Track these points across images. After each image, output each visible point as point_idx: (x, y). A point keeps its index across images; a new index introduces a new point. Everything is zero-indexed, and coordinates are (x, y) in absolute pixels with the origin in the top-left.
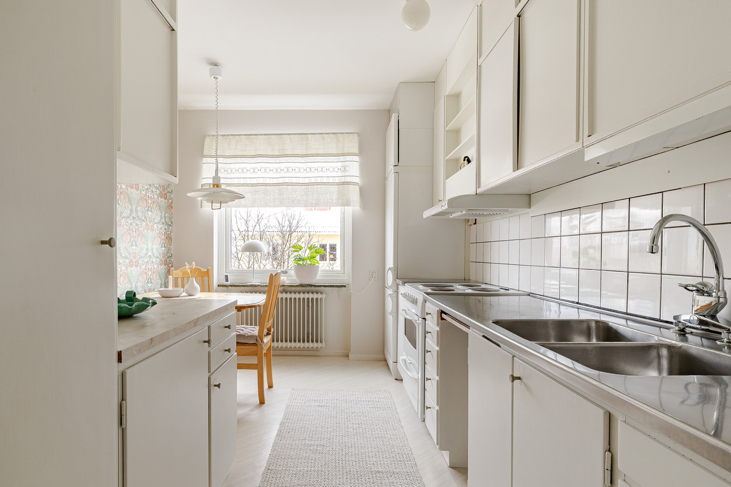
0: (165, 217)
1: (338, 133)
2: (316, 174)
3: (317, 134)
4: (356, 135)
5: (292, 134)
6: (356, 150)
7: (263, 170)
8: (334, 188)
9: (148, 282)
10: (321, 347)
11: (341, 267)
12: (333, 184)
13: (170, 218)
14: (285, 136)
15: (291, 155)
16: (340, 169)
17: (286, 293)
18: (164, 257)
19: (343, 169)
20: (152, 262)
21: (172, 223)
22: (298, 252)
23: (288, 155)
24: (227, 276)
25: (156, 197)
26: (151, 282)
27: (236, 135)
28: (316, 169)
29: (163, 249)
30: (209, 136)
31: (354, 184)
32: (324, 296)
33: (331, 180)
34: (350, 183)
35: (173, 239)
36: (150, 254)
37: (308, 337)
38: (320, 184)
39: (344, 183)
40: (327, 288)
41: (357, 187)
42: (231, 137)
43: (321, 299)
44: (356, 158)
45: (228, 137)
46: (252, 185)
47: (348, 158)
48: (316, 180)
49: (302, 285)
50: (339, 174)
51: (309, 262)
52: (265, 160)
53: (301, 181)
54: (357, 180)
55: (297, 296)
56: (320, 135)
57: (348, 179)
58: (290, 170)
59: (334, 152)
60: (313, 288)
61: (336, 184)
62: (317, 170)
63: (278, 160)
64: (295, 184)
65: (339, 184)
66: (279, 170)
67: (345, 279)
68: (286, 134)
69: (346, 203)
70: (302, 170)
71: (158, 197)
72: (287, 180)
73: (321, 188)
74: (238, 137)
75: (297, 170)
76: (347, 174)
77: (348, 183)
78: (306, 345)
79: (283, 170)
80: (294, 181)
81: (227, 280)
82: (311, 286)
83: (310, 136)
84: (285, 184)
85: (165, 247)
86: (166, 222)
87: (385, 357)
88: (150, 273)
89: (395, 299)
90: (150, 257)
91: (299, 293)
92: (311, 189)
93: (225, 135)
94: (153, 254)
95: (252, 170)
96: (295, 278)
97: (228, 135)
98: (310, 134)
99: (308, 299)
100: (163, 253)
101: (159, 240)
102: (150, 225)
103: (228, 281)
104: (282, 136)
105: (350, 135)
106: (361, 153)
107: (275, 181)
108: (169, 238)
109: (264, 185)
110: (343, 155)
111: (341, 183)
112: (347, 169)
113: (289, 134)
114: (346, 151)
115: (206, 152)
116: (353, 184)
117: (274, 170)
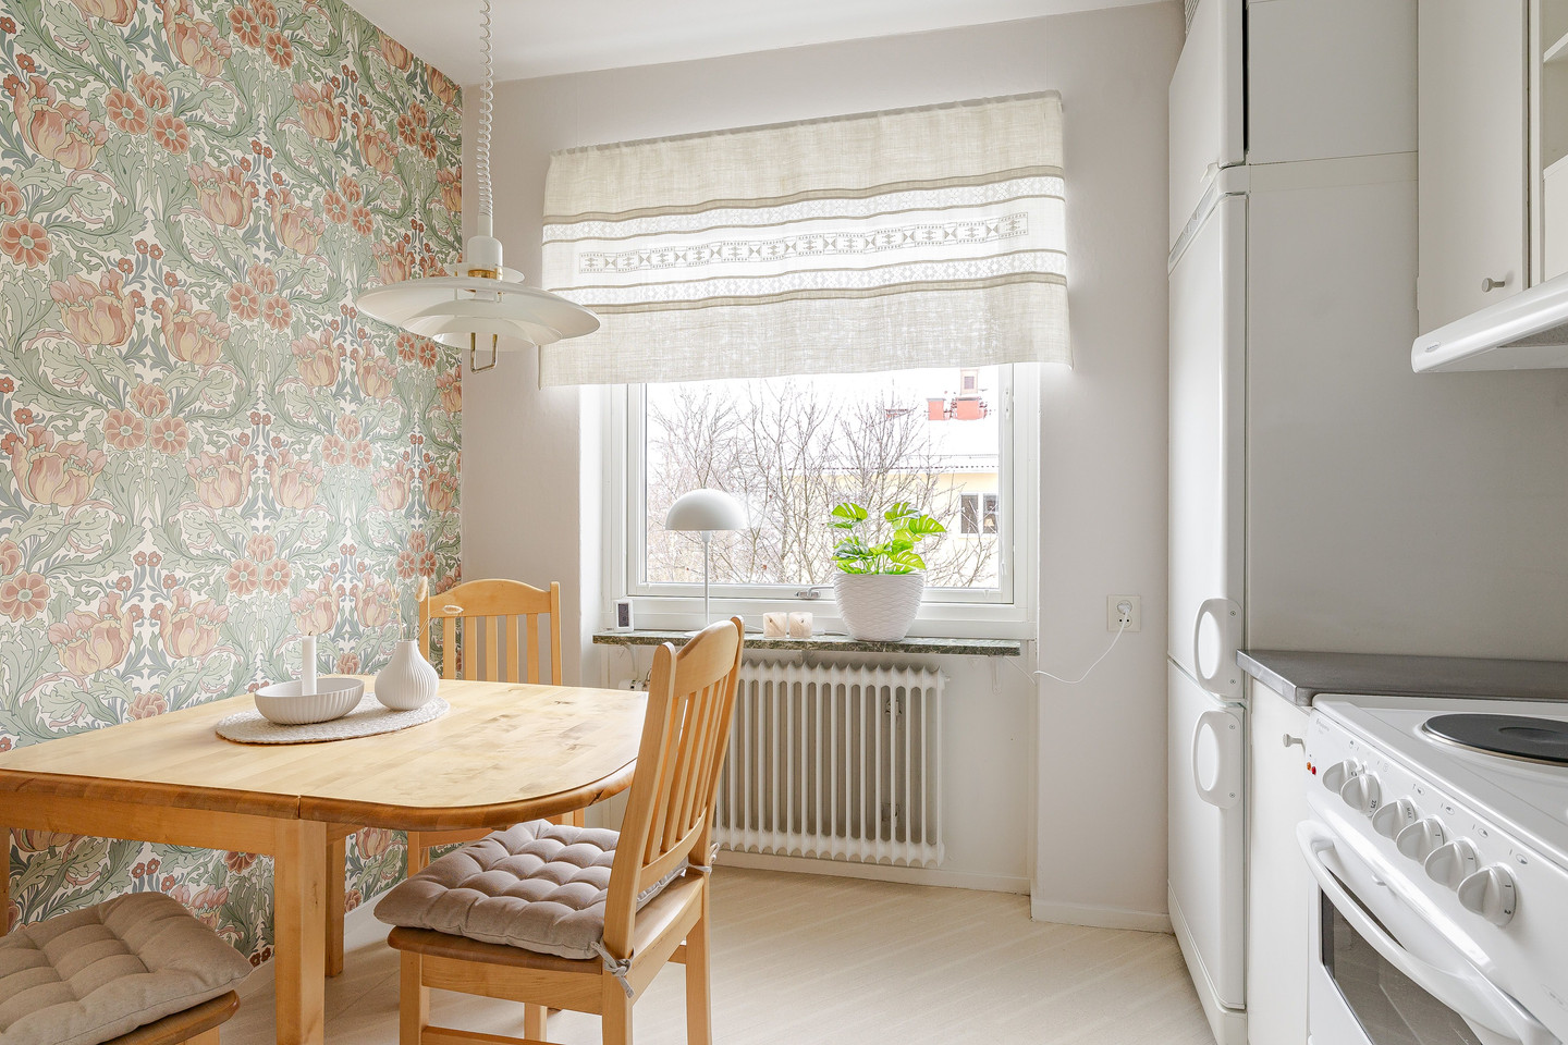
0: (426, 422)
1: (988, 101)
2: (908, 254)
3: (912, 110)
4: (1055, 99)
5: (825, 120)
6: (1053, 155)
7: (726, 251)
8: (976, 300)
9: (339, 635)
10: (931, 861)
11: (1002, 579)
12: (971, 285)
13: (450, 426)
14: (801, 129)
15: (820, 194)
16: (996, 229)
17: (812, 666)
18: (420, 547)
19: (1004, 228)
20: (362, 567)
21: (458, 438)
22: (850, 527)
23: (811, 195)
24: (624, 609)
25: (378, 353)
26: (355, 634)
27: (640, 142)
28: (908, 233)
29: (417, 522)
30: (560, 153)
31: (1049, 278)
32: (939, 682)
33: (962, 272)
34: (1033, 277)
35: (461, 489)
36: (348, 541)
37: (885, 818)
38: (924, 286)
39: (1008, 279)
40: (950, 656)
41: (1060, 293)
42: (625, 150)
43: (930, 691)
44: (1056, 185)
45: (617, 151)
46: (694, 305)
47: (1025, 186)
48: (908, 273)
49: (861, 645)
50: (996, 247)
51: (890, 565)
52: (734, 215)
53: (856, 281)
54: (1059, 265)
55: (849, 678)
56: (922, 114)
57: (1026, 263)
58: (819, 244)
59: (973, 168)
60: (901, 654)
61: (980, 284)
62: (912, 237)
63: (777, 214)
64: (833, 294)
65: (991, 283)
66: (781, 249)
67: (1018, 618)
68: (802, 123)
69: (1017, 350)
70: (860, 244)
71: (389, 352)
72: (808, 282)
73: (926, 300)
74: (648, 147)
75: (841, 243)
76: (1022, 243)
77: (1025, 277)
78: (880, 849)
79: (794, 247)
80: (832, 281)
81: (624, 621)
82: (893, 646)
83: (884, 120)
84: (800, 295)
85: (425, 515)
86: (433, 438)
87: (1169, 919)
88: (347, 605)
89: (1235, 736)
90: (349, 551)
91: (856, 667)
92: (889, 306)
93: (607, 147)
94: (368, 543)
95: (691, 256)
96: (839, 615)
97: (617, 145)
98: (887, 113)
99: (886, 690)
100: (415, 536)
101: (397, 495)
102: (349, 445)
103: (627, 625)
104: (792, 130)
105: (1032, 101)
106: (1072, 168)
107: (767, 287)
108: (443, 487)
109: (732, 301)
110: (1008, 175)
111: (999, 281)
112: (1022, 225)
113: (813, 122)
114: (1017, 161)
115: (550, 208)
116: (1042, 278)
117: (766, 251)
